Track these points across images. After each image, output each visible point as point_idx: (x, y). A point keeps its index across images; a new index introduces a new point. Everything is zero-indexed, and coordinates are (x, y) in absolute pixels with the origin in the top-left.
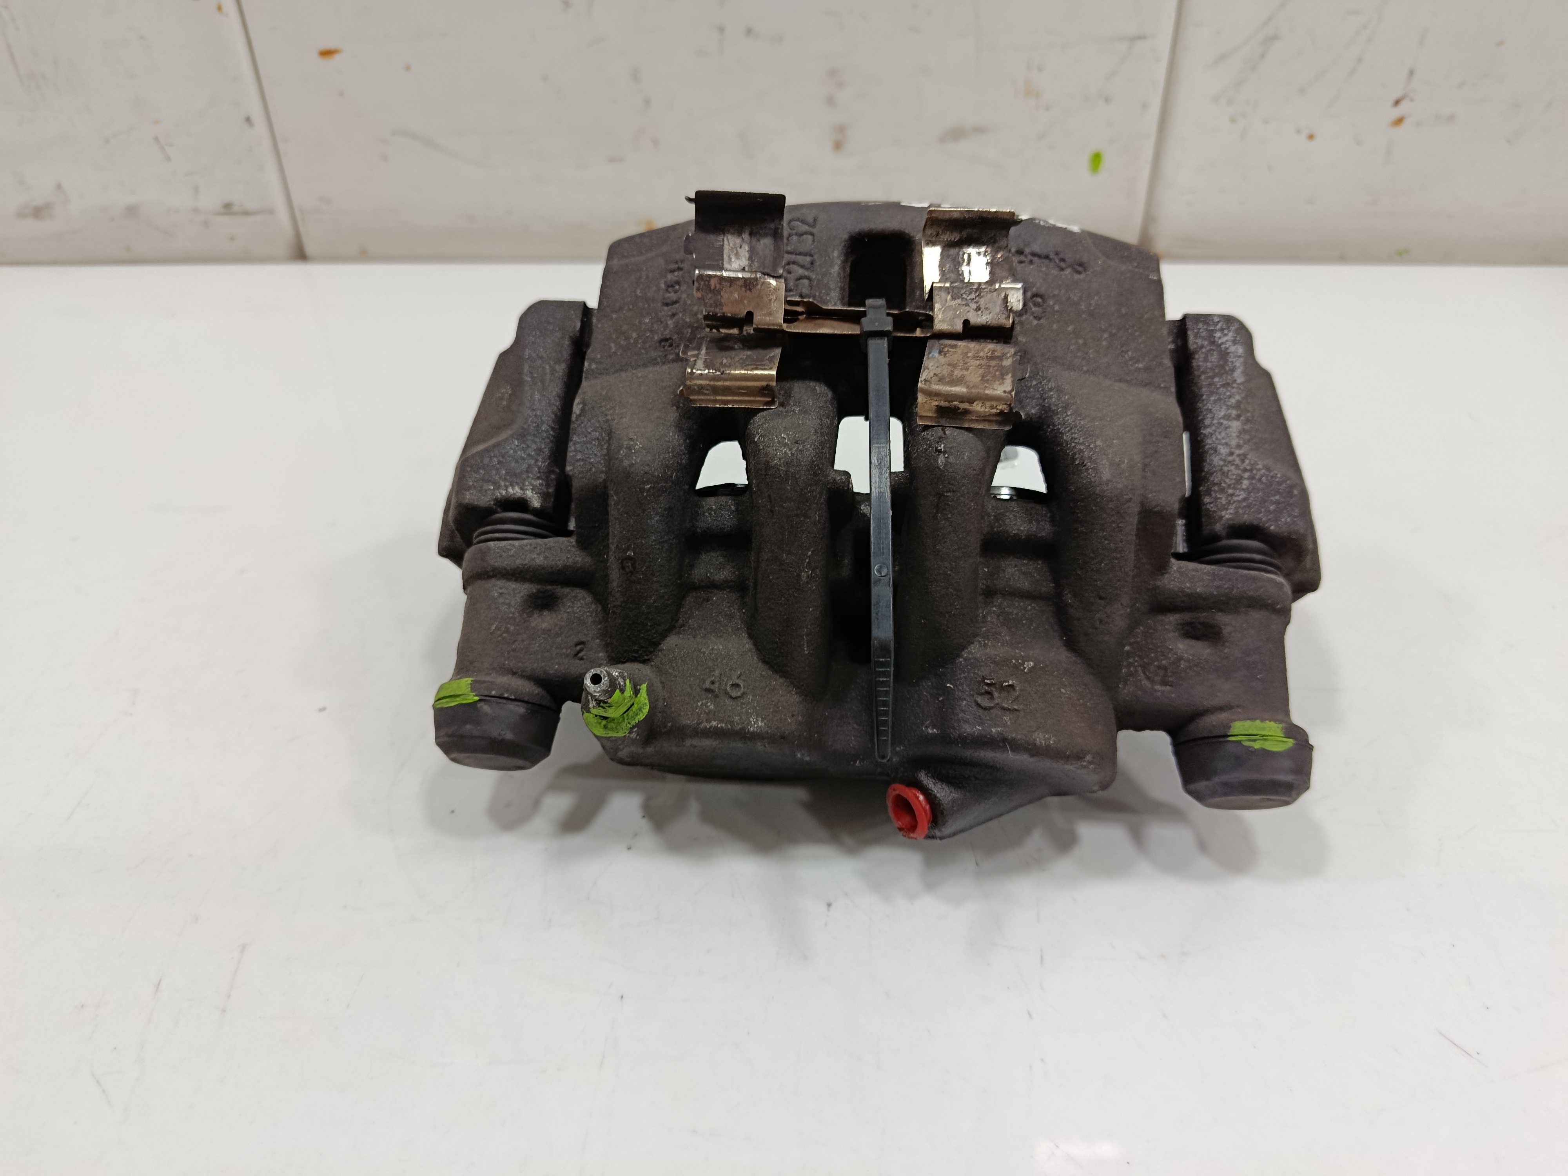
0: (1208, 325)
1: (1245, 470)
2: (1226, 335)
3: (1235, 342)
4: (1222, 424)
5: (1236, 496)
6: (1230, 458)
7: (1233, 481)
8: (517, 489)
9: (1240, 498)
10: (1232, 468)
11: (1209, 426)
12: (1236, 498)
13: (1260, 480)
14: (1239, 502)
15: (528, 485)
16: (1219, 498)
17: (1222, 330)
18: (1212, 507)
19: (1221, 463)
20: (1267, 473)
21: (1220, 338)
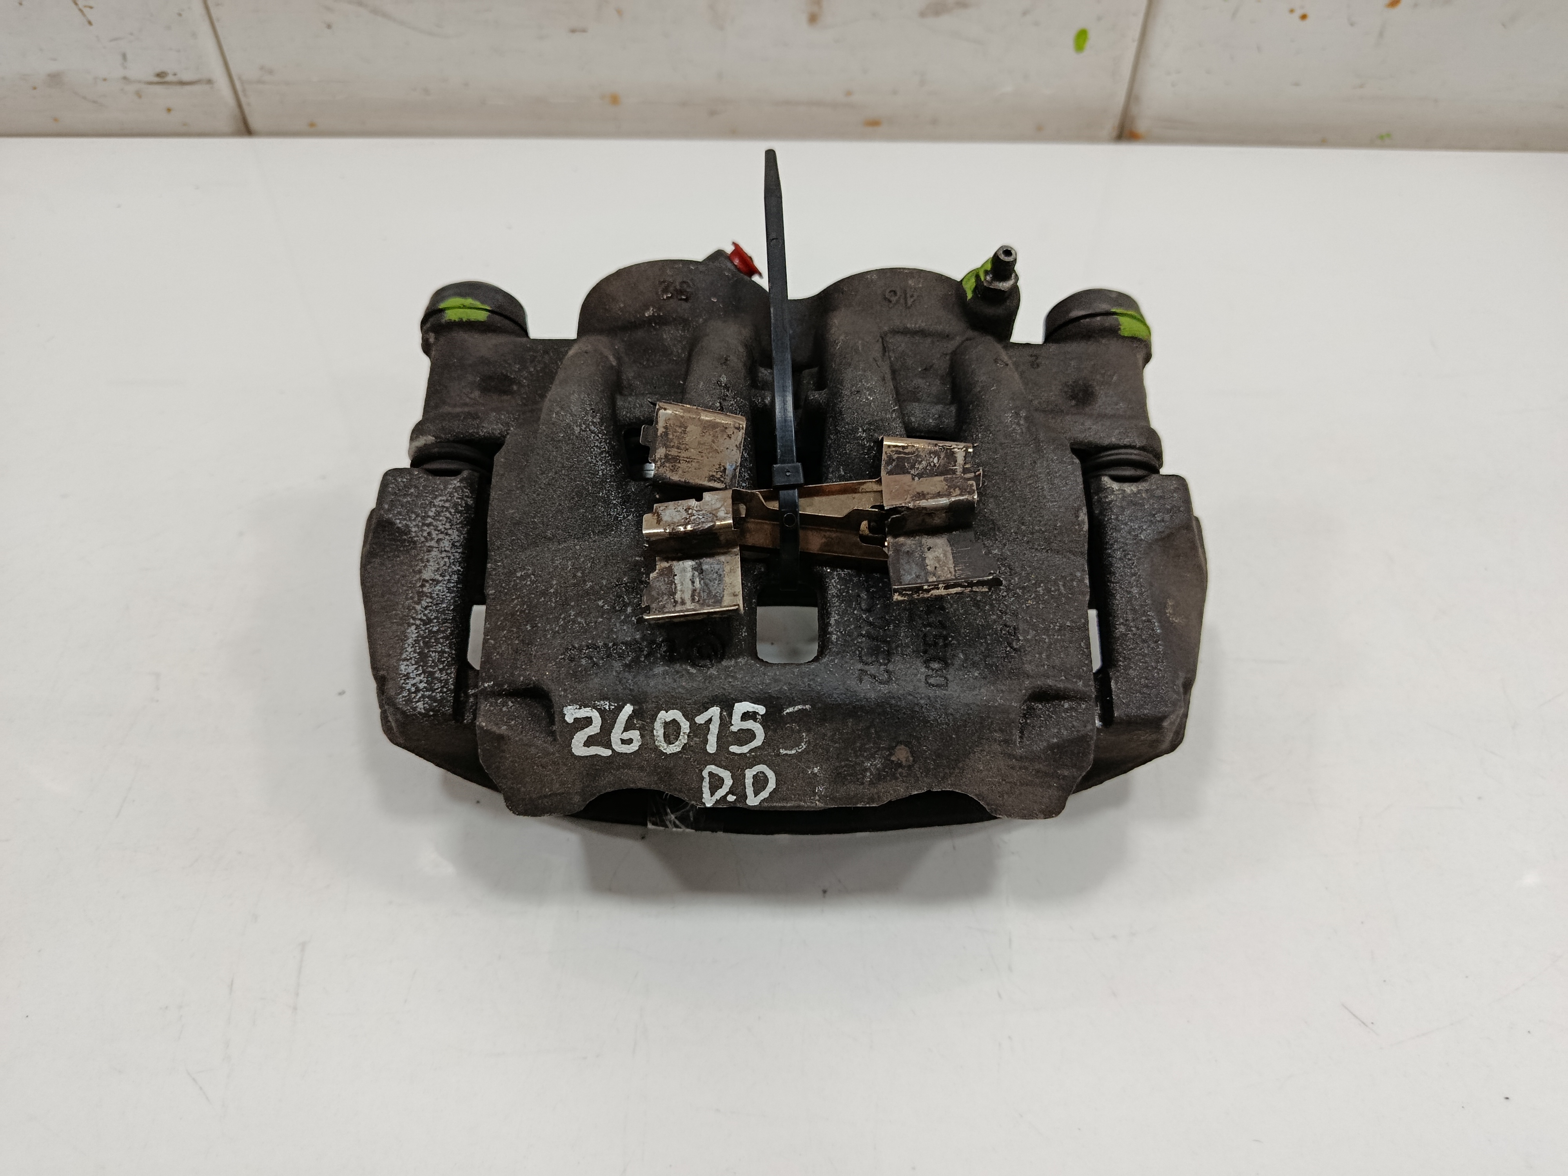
0: (429, 697)
1: (429, 525)
2: (413, 685)
3: (407, 676)
4: (441, 575)
5: (443, 500)
6: (441, 536)
7: (443, 514)
8: (1128, 491)
9: (440, 498)
10: (441, 527)
11: (454, 572)
12: (445, 498)
13: (417, 516)
14: (441, 495)
15: (1119, 494)
16: (459, 498)
17: (418, 690)
18: (467, 492)
19: (450, 532)
20: (409, 523)
21: (421, 682)
